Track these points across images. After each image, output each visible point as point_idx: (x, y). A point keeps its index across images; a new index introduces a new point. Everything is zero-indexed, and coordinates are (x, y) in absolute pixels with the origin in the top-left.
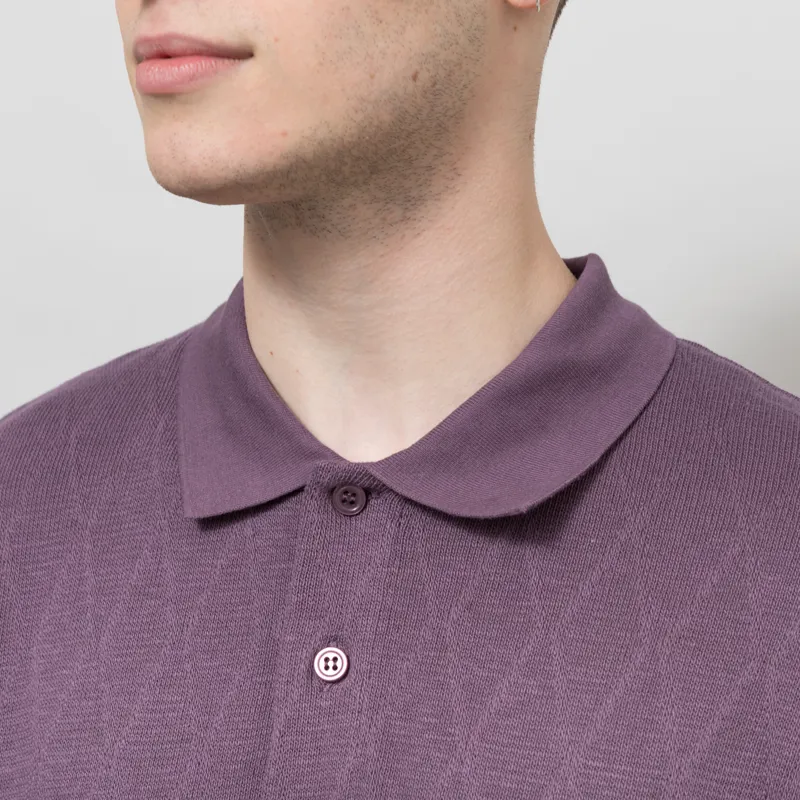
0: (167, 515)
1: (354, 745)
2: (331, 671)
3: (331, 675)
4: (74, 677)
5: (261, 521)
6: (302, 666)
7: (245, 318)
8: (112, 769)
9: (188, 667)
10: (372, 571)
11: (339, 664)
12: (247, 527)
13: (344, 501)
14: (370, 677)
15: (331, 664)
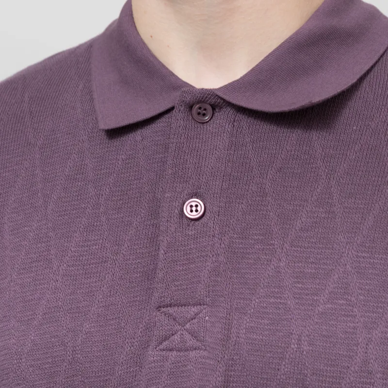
0: (87, 133)
1: (211, 256)
2: (194, 213)
3: (194, 215)
4: (32, 231)
5: (147, 131)
6: (176, 211)
7: (133, 18)
8: (59, 282)
9: (103, 219)
10: (217, 153)
11: (199, 208)
12: (138, 135)
13: (199, 114)
14: (219, 215)
15: (194, 209)
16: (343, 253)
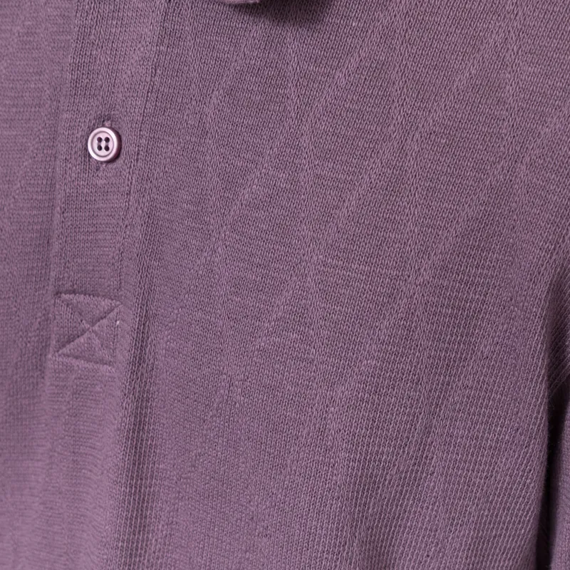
2: (103, 152)
3: (103, 155)
11: (110, 145)
15: (103, 144)
16: (304, 255)
